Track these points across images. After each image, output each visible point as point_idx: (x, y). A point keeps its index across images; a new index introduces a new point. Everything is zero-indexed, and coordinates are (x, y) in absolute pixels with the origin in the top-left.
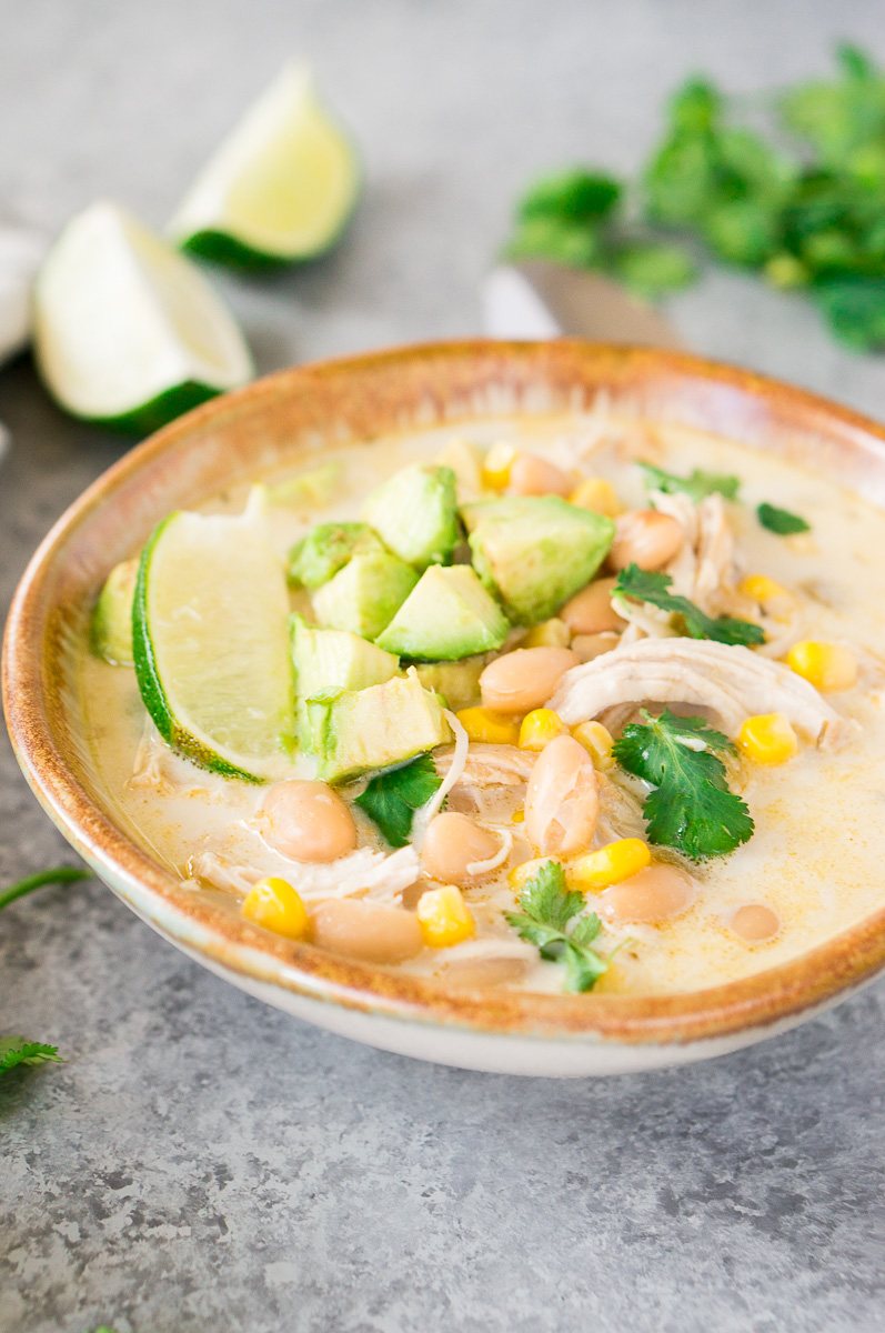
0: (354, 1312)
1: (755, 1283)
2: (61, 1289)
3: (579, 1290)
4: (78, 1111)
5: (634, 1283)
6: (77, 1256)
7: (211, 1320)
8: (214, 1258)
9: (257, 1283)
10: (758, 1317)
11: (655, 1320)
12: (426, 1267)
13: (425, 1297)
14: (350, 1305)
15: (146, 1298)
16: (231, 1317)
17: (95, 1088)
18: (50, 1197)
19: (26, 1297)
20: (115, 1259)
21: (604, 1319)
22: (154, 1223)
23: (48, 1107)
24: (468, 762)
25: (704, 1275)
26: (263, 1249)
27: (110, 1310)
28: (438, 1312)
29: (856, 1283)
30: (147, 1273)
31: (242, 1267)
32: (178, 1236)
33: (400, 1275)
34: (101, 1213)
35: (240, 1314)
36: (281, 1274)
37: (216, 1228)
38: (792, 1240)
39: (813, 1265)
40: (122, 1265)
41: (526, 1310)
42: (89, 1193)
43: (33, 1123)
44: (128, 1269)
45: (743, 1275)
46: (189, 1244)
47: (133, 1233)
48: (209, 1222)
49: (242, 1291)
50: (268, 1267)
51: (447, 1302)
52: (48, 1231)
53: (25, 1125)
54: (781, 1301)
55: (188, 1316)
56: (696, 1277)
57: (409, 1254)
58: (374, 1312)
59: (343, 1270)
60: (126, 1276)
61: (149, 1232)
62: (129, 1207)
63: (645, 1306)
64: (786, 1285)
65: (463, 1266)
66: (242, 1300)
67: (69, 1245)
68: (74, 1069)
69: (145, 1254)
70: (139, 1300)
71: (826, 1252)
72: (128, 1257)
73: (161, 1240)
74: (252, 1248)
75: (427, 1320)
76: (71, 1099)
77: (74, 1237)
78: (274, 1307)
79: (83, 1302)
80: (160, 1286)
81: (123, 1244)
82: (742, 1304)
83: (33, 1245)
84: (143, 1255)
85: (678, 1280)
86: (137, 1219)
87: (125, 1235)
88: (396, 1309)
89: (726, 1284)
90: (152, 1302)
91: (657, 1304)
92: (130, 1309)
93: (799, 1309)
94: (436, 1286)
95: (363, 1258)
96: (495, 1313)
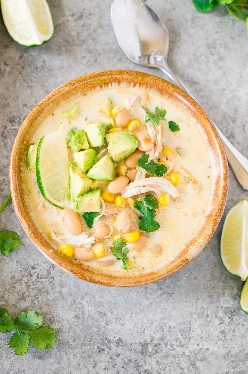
0: (78, 300)
1: (150, 293)
2: (25, 293)
3: (119, 295)
4: (25, 250)
5: (129, 293)
6: (27, 285)
7: (52, 301)
8: (52, 287)
9: (60, 292)
10: (150, 301)
11: (132, 302)
12: (91, 289)
13: (91, 296)
14: (77, 298)
15: (40, 296)
16: (56, 300)
17: (28, 244)
18: (21, 271)
19: (18, 295)
20: (34, 287)
21: (123, 301)
22: (41, 278)
23: (19, 249)
24: (105, 211)
25: (142, 291)
26: (61, 285)
27: (34, 298)
28: (93, 300)
29: (168, 293)
30: (40, 290)
31: (57, 289)
32: (46, 282)
33: (86, 291)
34: (31, 276)
35: (57, 300)
36: (65, 291)
37: (53, 280)
38: (158, 283)
39: (161, 289)
40: (35, 288)
41: (109, 299)
42: (28, 270)
43: (17, 253)
44: (37, 289)
45: (149, 291)
46: (48, 283)
47: (37, 281)
48: (51, 278)
49: (58, 294)
50: (62, 289)
51: (95, 297)
52: (21, 280)
53: (15, 253)
54: (155, 297)
55: (48, 300)
56: (140, 292)
57: (88, 286)
58: (82, 300)
59: (76, 290)
60: (37, 291)
61: (40, 280)
62: (36, 274)
63: (130, 298)
64: (156, 294)
65: (98, 289)
66: (58, 296)
67: (26, 283)
68: (24, 239)
69: (39, 285)
70: (39, 296)
71: (163, 286)
72: (37, 286)
73: (42, 282)
74: (59, 285)
75: (91, 301)
76: (24, 247)
77: (26, 281)
78: (63, 298)
79: (29, 296)
80: (43, 293)
81: (35, 283)
82: (147, 298)
83: (19, 283)
84: (39, 286)
85: (137, 293)
86: (38, 277)
87: (36, 281)
88: (86, 299)
89: (145, 293)
90: (41, 297)
91: (133, 298)
92: (37, 298)
93: (158, 299)
94: (93, 294)
95: (80, 287)
96: (104, 300)
